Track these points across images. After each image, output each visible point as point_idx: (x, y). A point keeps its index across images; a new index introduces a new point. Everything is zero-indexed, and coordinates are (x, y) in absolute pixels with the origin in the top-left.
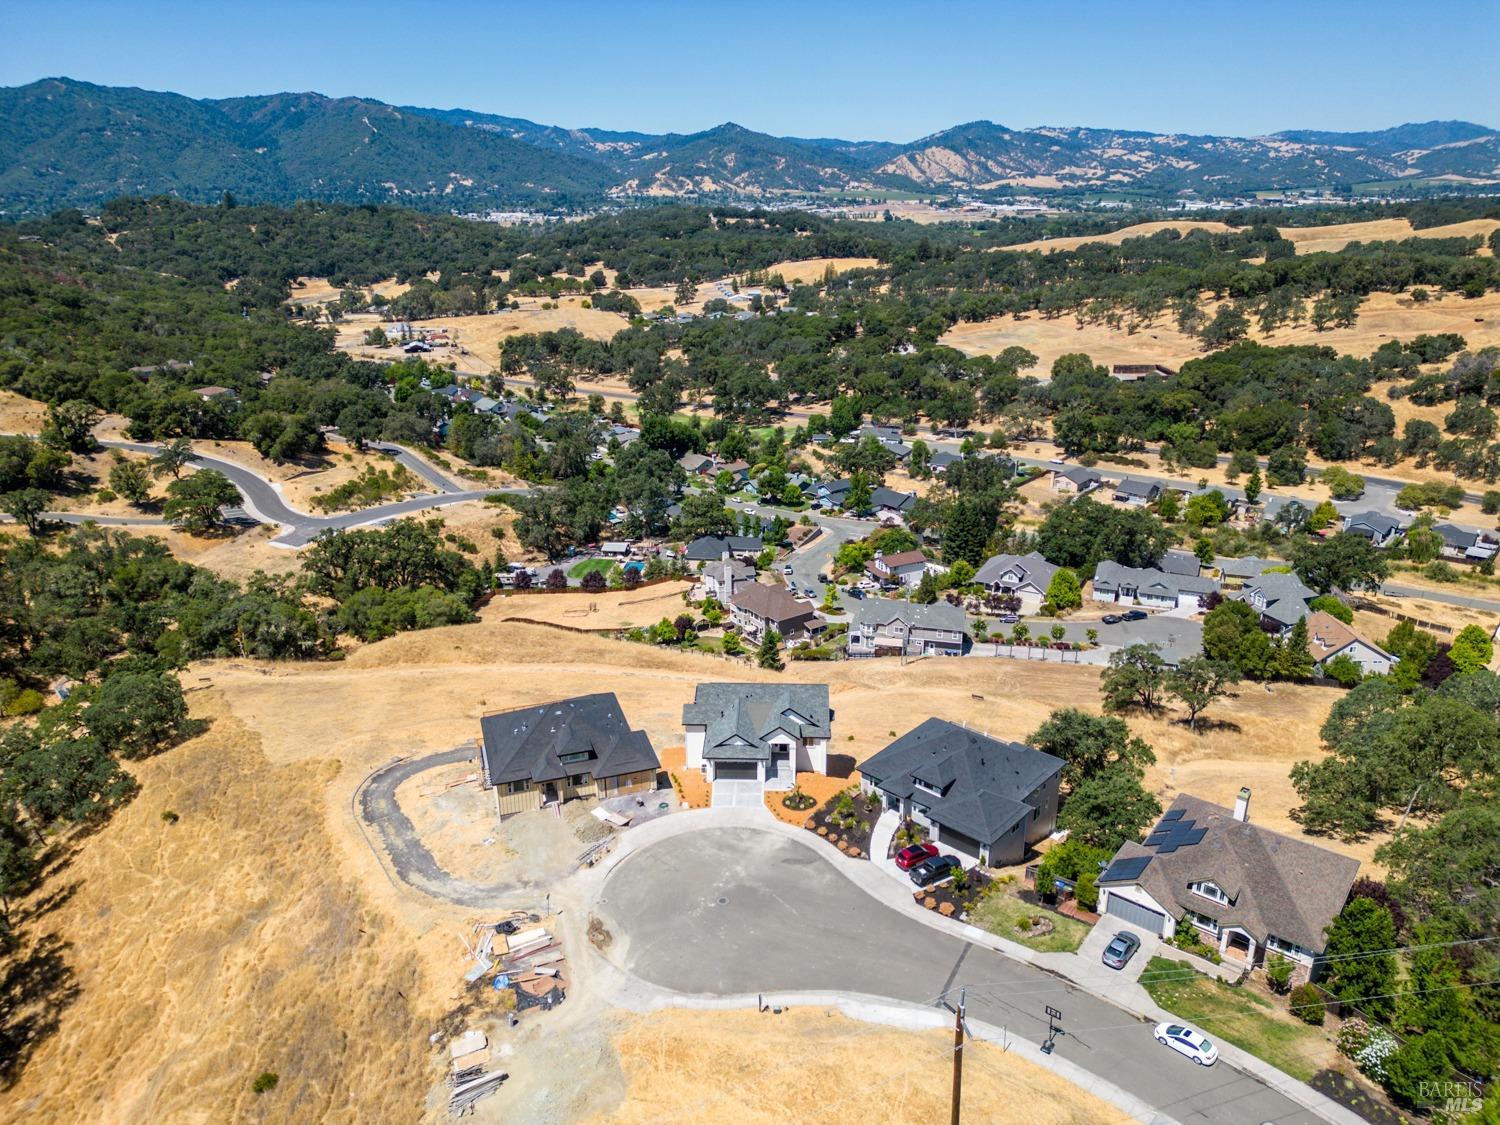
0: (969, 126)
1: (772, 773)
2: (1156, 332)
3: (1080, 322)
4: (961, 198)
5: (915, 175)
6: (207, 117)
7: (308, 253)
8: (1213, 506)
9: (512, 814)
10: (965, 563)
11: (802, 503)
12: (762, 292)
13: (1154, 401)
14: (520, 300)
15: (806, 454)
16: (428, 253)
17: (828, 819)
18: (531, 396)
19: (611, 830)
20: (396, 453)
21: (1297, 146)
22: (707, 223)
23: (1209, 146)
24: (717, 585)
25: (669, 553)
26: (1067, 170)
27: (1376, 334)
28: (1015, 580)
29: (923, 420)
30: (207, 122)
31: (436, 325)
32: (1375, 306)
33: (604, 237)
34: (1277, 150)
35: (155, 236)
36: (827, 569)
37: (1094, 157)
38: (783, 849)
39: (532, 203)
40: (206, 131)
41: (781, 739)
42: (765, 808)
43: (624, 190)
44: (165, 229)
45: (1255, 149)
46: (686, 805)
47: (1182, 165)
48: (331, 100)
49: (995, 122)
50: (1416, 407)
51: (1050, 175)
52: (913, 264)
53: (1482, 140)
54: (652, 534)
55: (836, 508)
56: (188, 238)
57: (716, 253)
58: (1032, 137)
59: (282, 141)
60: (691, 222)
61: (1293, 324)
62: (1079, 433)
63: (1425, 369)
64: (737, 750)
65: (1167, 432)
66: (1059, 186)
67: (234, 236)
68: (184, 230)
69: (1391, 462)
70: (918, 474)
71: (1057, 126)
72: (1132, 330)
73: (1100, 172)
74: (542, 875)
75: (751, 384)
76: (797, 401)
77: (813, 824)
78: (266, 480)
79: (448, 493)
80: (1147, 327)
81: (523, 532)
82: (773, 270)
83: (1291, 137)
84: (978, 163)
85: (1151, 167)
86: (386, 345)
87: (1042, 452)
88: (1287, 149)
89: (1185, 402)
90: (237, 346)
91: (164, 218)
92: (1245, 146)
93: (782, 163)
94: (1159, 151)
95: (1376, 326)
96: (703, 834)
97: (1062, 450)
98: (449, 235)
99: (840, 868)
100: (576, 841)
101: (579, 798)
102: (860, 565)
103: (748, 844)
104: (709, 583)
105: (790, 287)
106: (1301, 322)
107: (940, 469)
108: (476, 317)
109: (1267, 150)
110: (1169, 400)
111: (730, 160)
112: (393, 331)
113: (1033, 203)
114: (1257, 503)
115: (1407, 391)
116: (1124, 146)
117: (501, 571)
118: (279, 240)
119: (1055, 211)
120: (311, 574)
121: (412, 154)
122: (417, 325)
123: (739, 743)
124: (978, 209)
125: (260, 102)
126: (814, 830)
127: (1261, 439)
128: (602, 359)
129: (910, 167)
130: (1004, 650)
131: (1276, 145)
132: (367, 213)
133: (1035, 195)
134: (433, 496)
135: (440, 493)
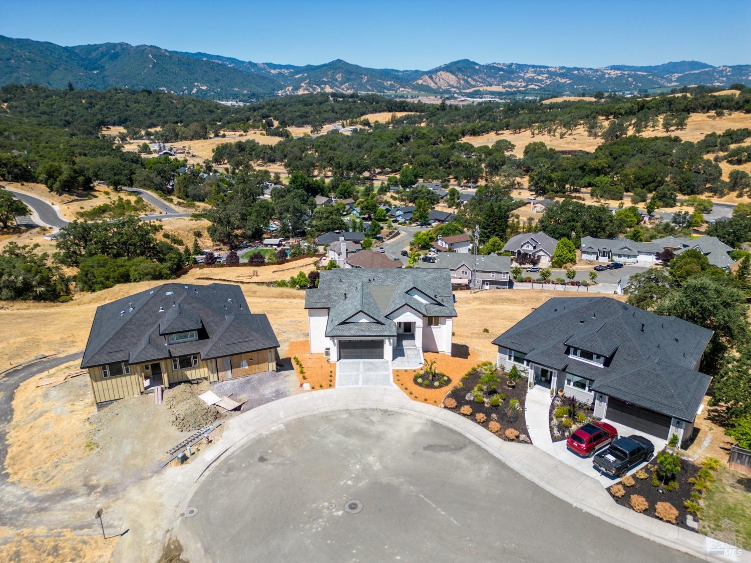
0: (458, 62)
1: (398, 352)
2: (575, 137)
3: (533, 134)
4: (456, 95)
5: (432, 85)
6: (67, 54)
7: (113, 113)
8: (632, 215)
9: (111, 402)
10: (497, 239)
11: (387, 220)
12: (359, 127)
13: (585, 165)
14: (227, 133)
15: (387, 197)
16: (179, 115)
17: (469, 397)
18: (228, 172)
19: (217, 415)
20: (140, 193)
21: (620, 72)
22: (327, 100)
23: (576, 72)
24: (337, 256)
25: (306, 244)
26: (507, 83)
27: (698, 133)
28: (531, 248)
29: (452, 181)
30: (67, 57)
31: (179, 145)
32: (695, 119)
33: (273, 106)
34: (609, 74)
35: (29, 104)
36: (407, 249)
37: (521, 77)
38: (422, 433)
39: (237, 97)
40: (66, 62)
41: (407, 317)
42: (396, 387)
43: (285, 92)
44: (35, 101)
45: (598, 73)
46: (307, 386)
47: (563, 81)
48: (132, 47)
49: (471, 60)
50: (731, 166)
51: (499, 85)
52: (438, 112)
53: (707, 69)
54: (295, 235)
55: (407, 222)
56: (47, 105)
57: (333, 111)
58: (489, 68)
59: (106, 67)
60: (319, 99)
61: (652, 129)
62: (545, 181)
63: (733, 146)
64: (363, 328)
65: (593, 182)
66: (504, 90)
67: (72, 105)
68: (45, 101)
69: (722, 195)
70: (453, 205)
71: (501, 62)
72: (562, 136)
73: (524, 84)
74: (117, 475)
75: (354, 161)
76: (380, 173)
77: (453, 403)
78: (50, 204)
79: (169, 214)
80: (570, 134)
81: (212, 231)
82: (363, 118)
83: (614, 68)
84: (463, 79)
85: (548, 82)
86: (150, 153)
87: (522, 194)
88: (613, 73)
89: (602, 164)
90: (58, 147)
91: (34, 95)
92: (594, 72)
93: (365, 79)
94: (552, 74)
95: (697, 129)
96: (326, 418)
97: (534, 193)
98: (191, 106)
99: (497, 455)
100: (173, 430)
101: (189, 382)
102: (428, 244)
103: (380, 428)
104: (332, 255)
105: (373, 125)
106: (656, 128)
107: (465, 202)
108: (202, 141)
109: (604, 74)
110: (593, 164)
111: (339, 77)
112: (154, 147)
113: (492, 98)
114: (653, 216)
115: (725, 158)
116: (534, 72)
117: (197, 254)
118: (97, 107)
119: (503, 101)
120: (63, 252)
121: (174, 73)
122: (168, 145)
123: (364, 320)
124: (465, 100)
125: (95, 47)
126: (455, 409)
127: (647, 184)
128: (269, 153)
129: (430, 81)
130: (536, 286)
131: (609, 71)
132: (146, 94)
133: (493, 94)
134: (159, 215)
135: (164, 214)
